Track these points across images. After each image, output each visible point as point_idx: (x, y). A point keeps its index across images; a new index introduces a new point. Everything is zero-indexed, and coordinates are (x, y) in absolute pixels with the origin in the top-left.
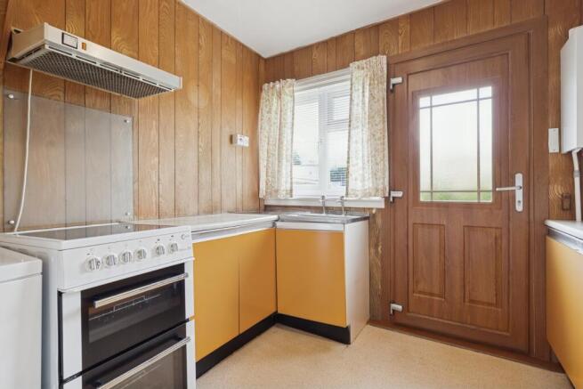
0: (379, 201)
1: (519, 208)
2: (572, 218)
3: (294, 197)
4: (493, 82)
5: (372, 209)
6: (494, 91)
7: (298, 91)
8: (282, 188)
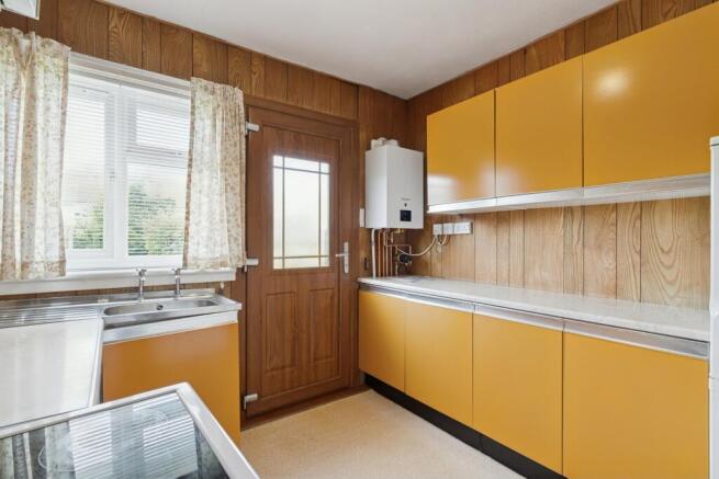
0: (228, 272)
1: (346, 270)
2: (370, 275)
3: (69, 274)
4: (330, 163)
5: (219, 283)
6: (330, 169)
7: (75, 72)
8: (38, 258)
